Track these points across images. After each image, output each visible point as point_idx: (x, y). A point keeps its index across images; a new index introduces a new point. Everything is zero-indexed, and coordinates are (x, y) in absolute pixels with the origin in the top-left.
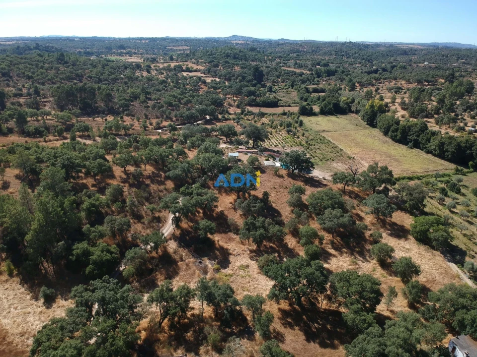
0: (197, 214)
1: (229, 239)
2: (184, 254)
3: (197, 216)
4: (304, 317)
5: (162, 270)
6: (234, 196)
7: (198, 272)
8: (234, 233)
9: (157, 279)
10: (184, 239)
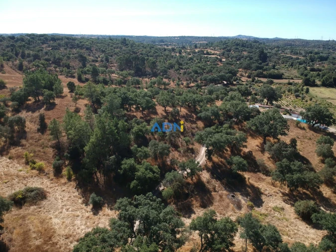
1: (259, 179)
2: (217, 185)
3: (225, 153)
5: (197, 196)
6: (259, 140)
7: (232, 205)
8: (263, 174)
9: (193, 205)
10: (216, 171)
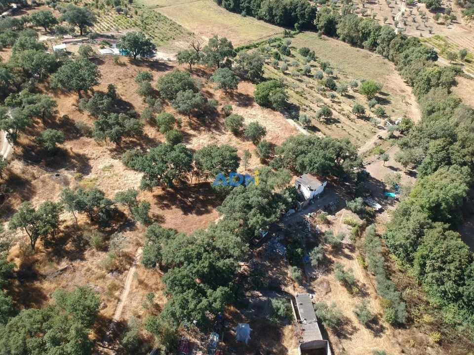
0: (36, 125)
1: (83, 144)
2: (35, 172)
3: (36, 128)
4: (178, 196)
5: (15, 193)
6: (74, 96)
7: (58, 185)
8: (87, 137)
9: (13, 204)
10: (29, 155)
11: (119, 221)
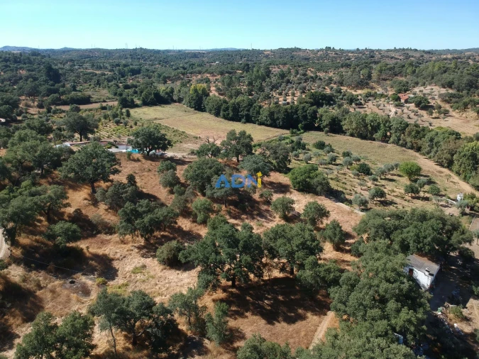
0: (39, 224)
1: (102, 243)
2: (41, 278)
3: (39, 226)
4: (248, 298)
5: (13, 310)
6: (86, 191)
7: (75, 295)
8: (106, 234)
9: (10, 326)
10: (31, 259)
11: (177, 342)
